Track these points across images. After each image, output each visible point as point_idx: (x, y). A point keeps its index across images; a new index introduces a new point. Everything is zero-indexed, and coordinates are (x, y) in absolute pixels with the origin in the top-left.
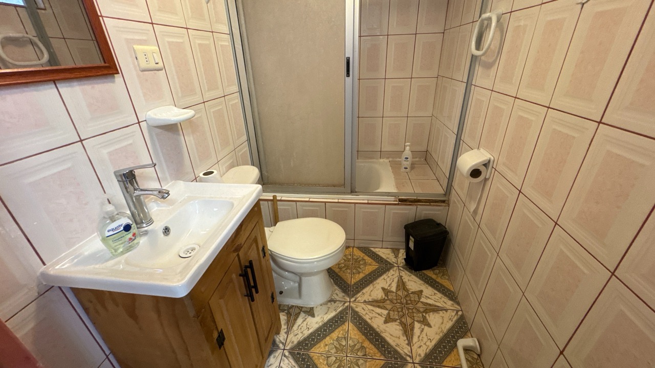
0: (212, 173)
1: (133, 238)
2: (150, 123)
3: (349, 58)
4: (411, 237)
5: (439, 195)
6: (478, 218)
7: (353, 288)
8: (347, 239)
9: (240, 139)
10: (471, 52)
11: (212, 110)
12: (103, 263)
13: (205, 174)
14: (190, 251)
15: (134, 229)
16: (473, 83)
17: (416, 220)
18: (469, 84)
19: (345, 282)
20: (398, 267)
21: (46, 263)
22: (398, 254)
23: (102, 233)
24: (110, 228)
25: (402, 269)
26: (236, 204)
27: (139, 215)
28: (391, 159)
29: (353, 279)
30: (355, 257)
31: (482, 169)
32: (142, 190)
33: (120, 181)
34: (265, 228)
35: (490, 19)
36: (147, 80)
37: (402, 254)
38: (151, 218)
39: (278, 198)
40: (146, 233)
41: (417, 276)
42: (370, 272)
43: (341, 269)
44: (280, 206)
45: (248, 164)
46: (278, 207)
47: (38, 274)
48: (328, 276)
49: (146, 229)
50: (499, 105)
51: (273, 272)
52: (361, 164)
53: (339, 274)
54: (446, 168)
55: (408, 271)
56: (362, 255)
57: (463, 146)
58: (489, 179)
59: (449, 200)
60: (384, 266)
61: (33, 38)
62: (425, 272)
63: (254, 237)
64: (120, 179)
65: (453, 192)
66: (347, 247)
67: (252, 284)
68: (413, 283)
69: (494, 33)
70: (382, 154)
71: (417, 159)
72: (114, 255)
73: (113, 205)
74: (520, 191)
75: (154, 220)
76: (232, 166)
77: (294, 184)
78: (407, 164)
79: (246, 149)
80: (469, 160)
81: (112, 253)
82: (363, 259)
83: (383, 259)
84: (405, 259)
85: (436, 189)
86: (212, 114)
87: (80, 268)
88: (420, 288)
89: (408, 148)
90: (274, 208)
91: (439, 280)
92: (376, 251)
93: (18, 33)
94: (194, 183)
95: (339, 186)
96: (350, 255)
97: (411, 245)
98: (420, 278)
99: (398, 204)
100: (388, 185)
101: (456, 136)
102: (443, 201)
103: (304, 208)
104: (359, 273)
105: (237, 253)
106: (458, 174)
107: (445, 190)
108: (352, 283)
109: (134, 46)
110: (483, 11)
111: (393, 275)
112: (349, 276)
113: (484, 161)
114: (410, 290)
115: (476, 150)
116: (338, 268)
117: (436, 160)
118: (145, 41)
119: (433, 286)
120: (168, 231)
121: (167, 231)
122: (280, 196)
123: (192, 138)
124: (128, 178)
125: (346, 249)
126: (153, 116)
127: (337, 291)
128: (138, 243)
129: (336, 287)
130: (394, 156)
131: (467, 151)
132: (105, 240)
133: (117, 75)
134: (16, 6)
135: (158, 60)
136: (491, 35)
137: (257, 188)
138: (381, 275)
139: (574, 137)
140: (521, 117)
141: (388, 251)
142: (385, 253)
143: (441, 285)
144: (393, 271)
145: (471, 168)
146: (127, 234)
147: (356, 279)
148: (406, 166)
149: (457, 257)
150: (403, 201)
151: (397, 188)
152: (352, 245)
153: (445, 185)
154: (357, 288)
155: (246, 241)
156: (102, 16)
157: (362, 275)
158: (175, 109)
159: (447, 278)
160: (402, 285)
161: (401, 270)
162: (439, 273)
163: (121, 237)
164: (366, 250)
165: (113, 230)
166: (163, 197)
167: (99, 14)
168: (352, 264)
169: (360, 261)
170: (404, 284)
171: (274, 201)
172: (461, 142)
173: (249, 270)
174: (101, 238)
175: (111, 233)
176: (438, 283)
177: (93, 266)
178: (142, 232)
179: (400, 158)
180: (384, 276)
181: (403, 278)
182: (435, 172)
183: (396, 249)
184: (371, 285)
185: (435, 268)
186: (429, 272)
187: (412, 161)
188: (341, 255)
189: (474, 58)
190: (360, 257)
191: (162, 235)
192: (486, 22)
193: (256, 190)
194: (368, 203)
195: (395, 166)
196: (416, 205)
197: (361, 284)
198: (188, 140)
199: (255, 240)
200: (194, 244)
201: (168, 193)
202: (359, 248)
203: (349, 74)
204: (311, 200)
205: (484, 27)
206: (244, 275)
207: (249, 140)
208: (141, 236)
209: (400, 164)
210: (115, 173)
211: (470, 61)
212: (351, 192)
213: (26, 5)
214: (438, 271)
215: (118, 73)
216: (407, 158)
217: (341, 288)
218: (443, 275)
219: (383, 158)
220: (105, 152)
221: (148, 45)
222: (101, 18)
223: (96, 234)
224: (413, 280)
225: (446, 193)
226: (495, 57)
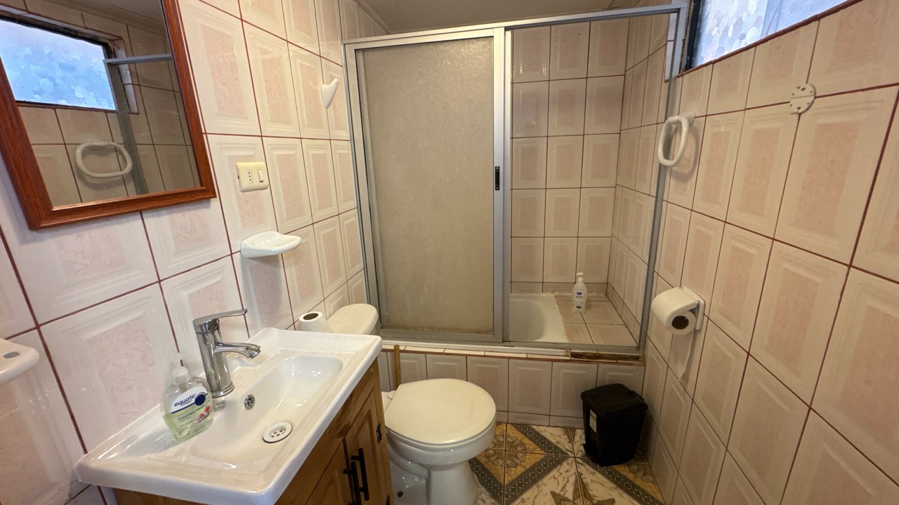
0: (315, 315)
1: (206, 414)
2: (245, 254)
3: (499, 167)
4: (592, 412)
5: (629, 348)
6: (690, 388)
7: (508, 491)
8: (498, 411)
9: (354, 269)
10: (658, 159)
11: (322, 233)
12: (163, 450)
13: (306, 318)
14: (278, 433)
15: (209, 402)
16: (665, 198)
17: (598, 386)
18: (659, 200)
19: (496, 481)
20: (575, 457)
21: (88, 450)
22: (574, 437)
23: (166, 407)
24: (178, 400)
25: (580, 461)
26: (345, 364)
27: (216, 378)
28: (557, 294)
29: (508, 476)
30: (509, 439)
31: (689, 316)
32: (224, 345)
33: (200, 333)
34: (383, 393)
35: (679, 123)
36: (247, 202)
37: (580, 436)
38: (232, 383)
39: (402, 348)
40: (223, 405)
41: (604, 475)
42: (532, 463)
43: (488, 457)
44: (404, 359)
45: (363, 302)
46: (401, 361)
47: (75, 466)
48: (469, 468)
49: (223, 398)
50: (703, 229)
51: (390, 461)
52: (516, 300)
53: (486, 466)
54: (636, 309)
55: (589, 465)
56: (520, 436)
57: (659, 282)
58: (700, 331)
59: (644, 356)
60: (554, 457)
61: (119, 146)
62: (616, 467)
63: (366, 412)
64: (199, 331)
65: (650, 345)
66: (498, 423)
67: (361, 485)
68: (600, 486)
69: (687, 140)
70: (544, 286)
71: (594, 294)
72: (177, 438)
73: (186, 368)
74: (749, 354)
75: (235, 385)
76: (341, 305)
77: (423, 328)
78: (580, 301)
79: (361, 280)
80: (669, 303)
81: (175, 435)
82: (522, 443)
83: (552, 443)
84: (584, 445)
85: (625, 340)
86: (321, 237)
87: (132, 459)
88: (610, 494)
89: (580, 280)
90: (395, 364)
91: (638, 482)
92: (541, 431)
93: (105, 141)
94: (291, 332)
95: (487, 332)
96: (503, 436)
97: (593, 424)
98: (609, 479)
99: (570, 361)
100: (555, 332)
101: (646, 266)
102: (637, 357)
103: (437, 363)
104: (516, 465)
105: (342, 438)
106: (655, 320)
107: (638, 341)
108: (506, 482)
109: (238, 164)
110: (669, 113)
111: (567, 471)
112: (501, 470)
113: (692, 305)
114: (596, 498)
115: (677, 289)
116: (486, 456)
117: (622, 297)
118: (251, 156)
119: (630, 493)
120: (252, 402)
121: (250, 401)
122: (404, 345)
123: (294, 270)
124: (209, 329)
125: (497, 426)
126: (250, 246)
127: (483, 496)
128: (211, 420)
129: (483, 489)
130: (562, 290)
131: (666, 289)
132: (168, 417)
133: (214, 199)
134: (106, 111)
135: (264, 177)
136: (682, 141)
137: (376, 340)
138: (549, 471)
139: (817, 284)
140: (736, 249)
141: (558, 431)
142: (554, 435)
143: (643, 491)
144: (568, 464)
145: (673, 314)
146: (199, 409)
147: (511, 475)
148: (580, 305)
149: (665, 448)
150: (577, 356)
151: (568, 335)
152: (505, 421)
153: (637, 333)
154: (513, 490)
155: (356, 418)
156: (206, 133)
157: (520, 470)
158: (278, 234)
159: (651, 478)
160: (582, 489)
161: (579, 463)
162: (639, 470)
163: (191, 414)
164: (525, 429)
165: (181, 403)
166: (252, 356)
167: (203, 131)
168: (506, 450)
169: (517, 446)
170: (584, 487)
171: (396, 351)
172: (655, 275)
173: (358, 463)
174: (164, 413)
175: (179, 407)
176: (638, 487)
177: (148, 455)
178: (217, 405)
179: (571, 292)
180: (554, 473)
181: (583, 477)
182: (620, 314)
183: (570, 429)
184: (535, 487)
185: (632, 461)
186: (622, 468)
187: (588, 297)
188: (491, 438)
189: (662, 168)
190: (517, 439)
191: (243, 407)
192: (674, 126)
193: (373, 343)
194: (527, 359)
195: (564, 304)
196: (597, 363)
197: (519, 484)
198: (290, 274)
199: (369, 416)
200: (285, 421)
201: (258, 351)
202: (514, 425)
203: (499, 187)
204: (447, 351)
205: (673, 131)
206: (350, 471)
207: (366, 268)
208: (215, 410)
209: (570, 300)
210: (194, 322)
211: (658, 172)
212: (503, 341)
213: (118, 111)
214: (636, 467)
215: (216, 197)
216: (580, 294)
217: (489, 490)
218: (645, 474)
219: (546, 292)
220: (185, 293)
221: (253, 161)
222: (204, 136)
223: (159, 405)
224: (598, 480)
225: (639, 345)
226: (691, 167)
